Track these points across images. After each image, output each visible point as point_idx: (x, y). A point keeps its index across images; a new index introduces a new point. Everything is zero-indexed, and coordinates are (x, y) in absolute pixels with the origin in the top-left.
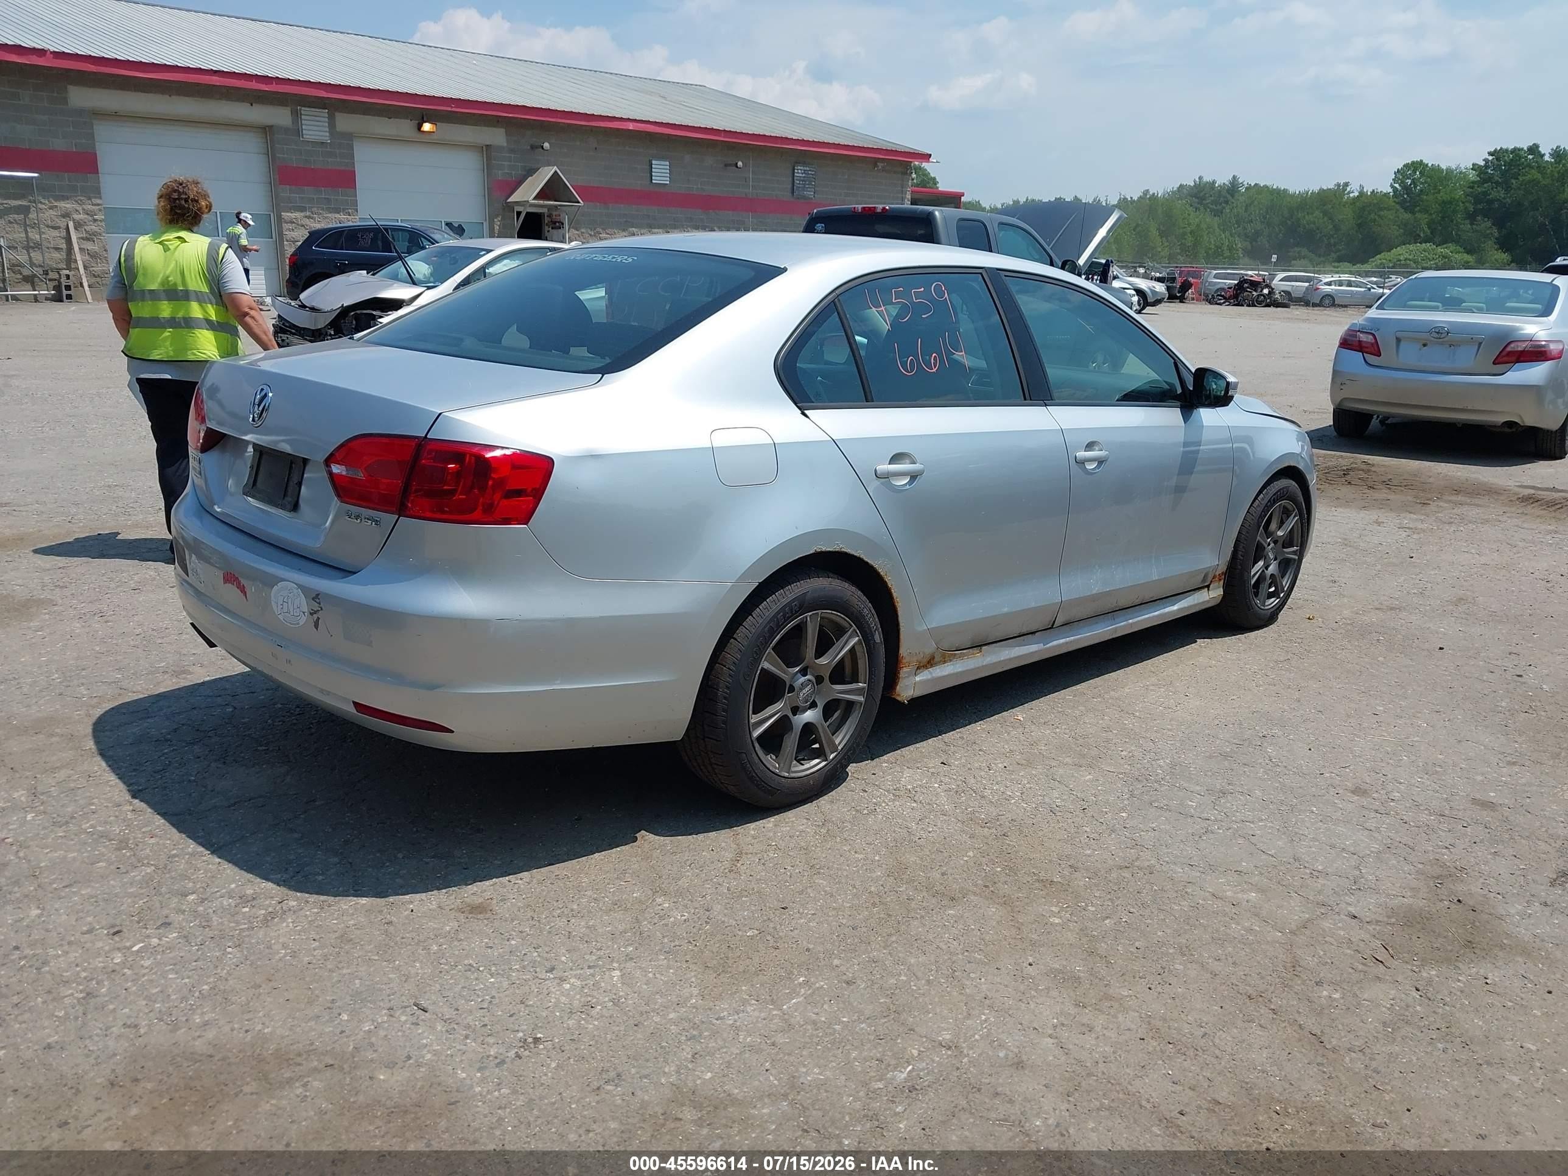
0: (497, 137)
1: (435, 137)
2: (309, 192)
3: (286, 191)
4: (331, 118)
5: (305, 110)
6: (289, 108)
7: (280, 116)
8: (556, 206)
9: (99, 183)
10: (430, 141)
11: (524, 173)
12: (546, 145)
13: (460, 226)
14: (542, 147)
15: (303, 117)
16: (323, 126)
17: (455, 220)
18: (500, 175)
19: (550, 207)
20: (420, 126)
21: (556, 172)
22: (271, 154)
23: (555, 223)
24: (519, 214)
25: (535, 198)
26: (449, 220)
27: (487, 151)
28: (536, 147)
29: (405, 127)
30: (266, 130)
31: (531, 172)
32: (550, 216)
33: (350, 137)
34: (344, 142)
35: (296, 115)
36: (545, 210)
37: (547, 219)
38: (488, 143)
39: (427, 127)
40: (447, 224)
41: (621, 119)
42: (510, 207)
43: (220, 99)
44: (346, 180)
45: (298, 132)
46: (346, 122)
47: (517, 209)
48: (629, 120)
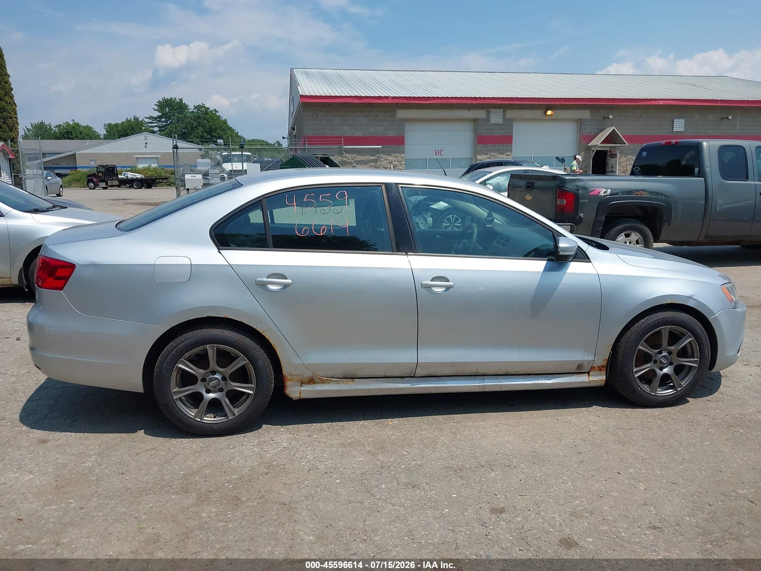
0: (585, 114)
1: (553, 117)
2: (490, 146)
3: (480, 147)
4: (504, 112)
5: (492, 110)
6: (486, 110)
7: (480, 114)
8: (615, 147)
9: (404, 149)
10: (551, 119)
11: (598, 131)
12: (611, 117)
13: (563, 158)
14: (609, 118)
15: (491, 113)
16: (500, 117)
17: (561, 156)
18: (585, 133)
19: (611, 147)
20: (546, 112)
21: (614, 129)
22: (475, 131)
23: (612, 155)
24: (593, 151)
25: (602, 143)
26: (557, 156)
27: (580, 122)
28: (606, 118)
29: (539, 113)
30: (475, 121)
31: (602, 130)
32: (610, 151)
33: (512, 120)
34: (509, 123)
35: (488, 113)
36: (608, 149)
37: (609, 154)
38: (581, 118)
39: (549, 112)
40: (556, 158)
41: (656, 100)
42: (589, 148)
43: (457, 109)
44: (508, 140)
45: (488, 120)
46: (510, 114)
47: (593, 149)
48: (660, 99)
